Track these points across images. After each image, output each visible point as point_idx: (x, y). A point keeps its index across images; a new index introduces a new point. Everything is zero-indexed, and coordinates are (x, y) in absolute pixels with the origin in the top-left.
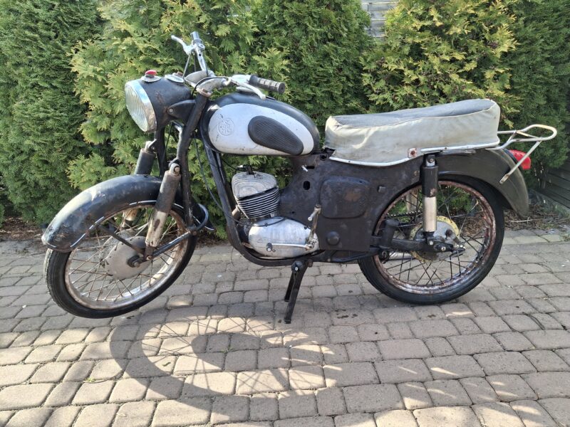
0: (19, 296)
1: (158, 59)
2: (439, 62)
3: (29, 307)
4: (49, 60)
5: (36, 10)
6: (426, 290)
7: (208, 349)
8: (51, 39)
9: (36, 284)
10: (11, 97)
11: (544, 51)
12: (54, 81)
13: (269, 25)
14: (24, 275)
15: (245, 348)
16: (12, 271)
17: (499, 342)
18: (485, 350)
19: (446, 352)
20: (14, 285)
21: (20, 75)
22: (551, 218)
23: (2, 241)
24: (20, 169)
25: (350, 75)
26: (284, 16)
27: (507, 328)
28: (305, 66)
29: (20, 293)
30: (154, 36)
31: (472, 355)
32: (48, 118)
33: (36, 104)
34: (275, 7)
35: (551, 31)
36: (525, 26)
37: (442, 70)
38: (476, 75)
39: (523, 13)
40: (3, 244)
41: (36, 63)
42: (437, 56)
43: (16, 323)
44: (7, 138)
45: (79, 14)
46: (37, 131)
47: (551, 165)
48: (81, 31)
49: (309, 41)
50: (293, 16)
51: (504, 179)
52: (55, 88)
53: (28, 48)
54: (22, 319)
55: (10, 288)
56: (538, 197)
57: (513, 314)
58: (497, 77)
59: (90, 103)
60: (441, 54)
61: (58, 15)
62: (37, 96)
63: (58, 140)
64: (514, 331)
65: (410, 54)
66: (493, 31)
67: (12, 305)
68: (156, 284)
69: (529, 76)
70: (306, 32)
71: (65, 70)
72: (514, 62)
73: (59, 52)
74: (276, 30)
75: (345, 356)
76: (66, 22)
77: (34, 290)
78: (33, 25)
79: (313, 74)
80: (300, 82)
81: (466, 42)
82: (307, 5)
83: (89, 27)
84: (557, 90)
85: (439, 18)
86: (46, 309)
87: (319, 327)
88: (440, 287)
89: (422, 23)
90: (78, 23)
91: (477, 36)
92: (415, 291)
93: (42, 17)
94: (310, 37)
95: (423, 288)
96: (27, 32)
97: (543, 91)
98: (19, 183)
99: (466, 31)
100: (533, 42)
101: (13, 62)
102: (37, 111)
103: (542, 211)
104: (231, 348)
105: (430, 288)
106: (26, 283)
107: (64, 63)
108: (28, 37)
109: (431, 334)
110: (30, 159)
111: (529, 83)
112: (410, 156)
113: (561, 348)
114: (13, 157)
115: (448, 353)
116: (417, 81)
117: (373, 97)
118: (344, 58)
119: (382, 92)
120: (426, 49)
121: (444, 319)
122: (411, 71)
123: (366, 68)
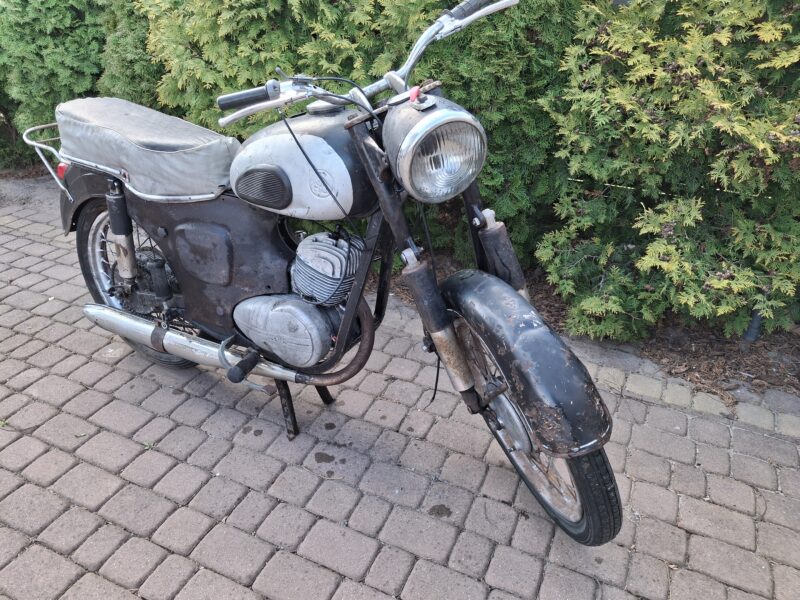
3: (54, 302)
7: (136, 435)
15: (169, 452)
43: (26, 318)
54: (34, 315)
86: (64, 310)
104: (157, 446)
116: (650, 79)
117: (573, 93)
118: (542, 13)
119: (591, 88)
120: (687, 14)
121: (453, 524)
122: (647, 57)
123: (578, 36)
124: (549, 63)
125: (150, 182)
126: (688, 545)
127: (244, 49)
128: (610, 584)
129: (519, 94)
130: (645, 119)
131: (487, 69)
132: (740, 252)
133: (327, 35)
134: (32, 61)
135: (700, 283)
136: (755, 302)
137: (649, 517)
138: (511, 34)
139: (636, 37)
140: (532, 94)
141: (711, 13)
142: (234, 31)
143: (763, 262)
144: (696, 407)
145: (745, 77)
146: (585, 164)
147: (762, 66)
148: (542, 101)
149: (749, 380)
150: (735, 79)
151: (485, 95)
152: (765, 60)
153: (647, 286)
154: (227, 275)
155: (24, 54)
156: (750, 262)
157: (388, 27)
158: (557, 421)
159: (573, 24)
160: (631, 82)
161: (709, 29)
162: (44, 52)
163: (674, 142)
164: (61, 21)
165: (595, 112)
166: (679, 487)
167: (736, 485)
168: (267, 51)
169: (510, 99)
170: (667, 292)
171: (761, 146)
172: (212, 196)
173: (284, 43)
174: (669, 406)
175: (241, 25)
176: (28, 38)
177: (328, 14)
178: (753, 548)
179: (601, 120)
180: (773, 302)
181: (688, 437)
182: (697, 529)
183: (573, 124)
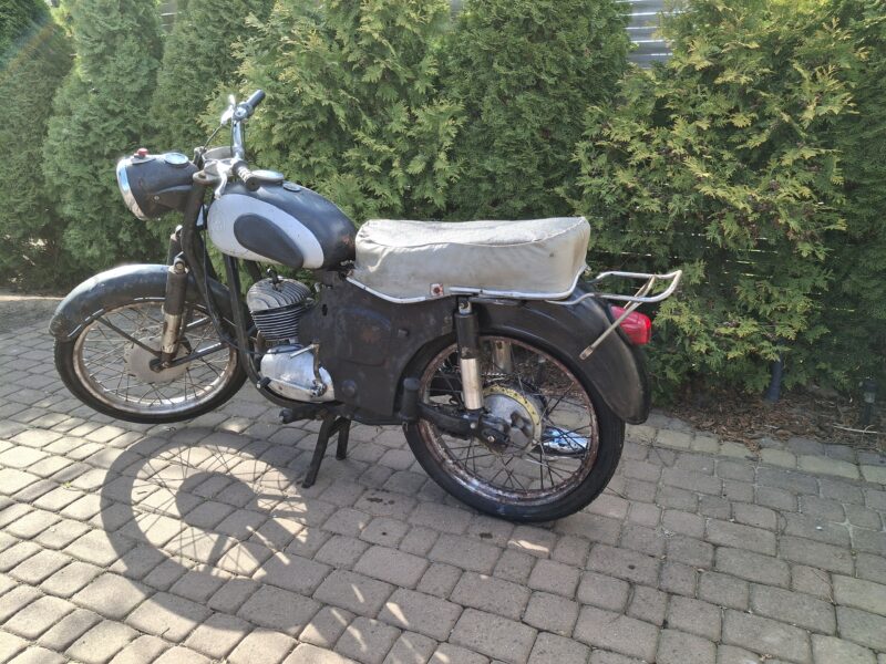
2: (694, 131)
6: (498, 496)
19: (436, 589)
28: (488, 127)
49: (496, 88)
51: (587, 352)
65: (653, 116)
68: (203, 396)
82: (501, 34)
88: (521, 496)
92: (479, 492)
95: (495, 491)
105: (507, 495)
112: (433, 294)
116: (648, 161)
117: (585, 181)
118: (553, 115)
119: (600, 174)
120: (672, 107)
121: (497, 545)
122: (644, 144)
123: (586, 133)
124: (562, 157)
126: (715, 554)
127: (295, 156)
128: (642, 584)
129: (538, 184)
130: (645, 194)
131: (509, 164)
132: (746, 307)
133: (369, 141)
134: (88, 181)
135: (709, 332)
136: (762, 348)
137: (678, 535)
138: (528, 134)
139: (633, 128)
140: (549, 184)
141: (693, 106)
142: (286, 140)
143: (765, 312)
144: (723, 453)
145: (727, 155)
146: (601, 240)
147: (739, 147)
148: (558, 190)
149: (773, 431)
150: (719, 158)
151: (509, 186)
152: (744, 142)
153: (669, 350)
155: (81, 174)
156: (755, 314)
157: (421, 133)
159: (581, 124)
160: (632, 166)
161: (692, 119)
162: (101, 172)
163: (672, 211)
164: (117, 144)
165: (603, 192)
166: (707, 512)
167: (758, 509)
168: (315, 156)
169: (530, 189)
170: (682, 344)
171: (741, 206)
173: (330, 151)
174: (698, 453)
175: (292, 135)
176: (86, 160)
177: (369, 123)
178: (773, 554)
179: (609, 199)
180: (778, 348)
181: (716, 476)
182: (723, 542)
183: (587, 207)
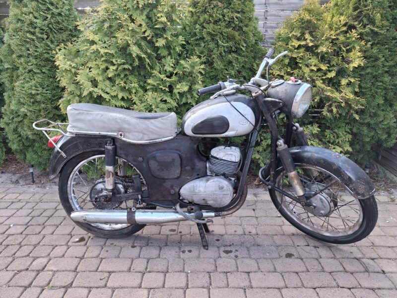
0: (9, 217)
1: (114, 61)
2: (309, 71)
3: (15, 227)
4: (41, 54)
5: (35, 20)
7: (132, 269)
8: (43, 40)
9: (21, 208)
10: (14, 78)
11: (384, 66)
12: (44, 69)
13: (193, 39)
14: (14, 201)
15: (157, 271)
16: (7, 197)
17: (335, 280)
18: (325, 286)
19: (297, 285)
20: (6, 208)
21: (21, 64)
22: (383, 183)
23: (2, 173)
24: (17, 127)
25: (247, 76)
26: (203, 34)
27: (342, 269)
28: (215, 69)
29: (10, 214)
30: (112, 43)
31: (315, 289)
32: (38, 94)
33: (30, 84)
34: (198, 26)
35: (390, 53)
36: (372, 49)
37: (310, 77)
38: (335, 81)
39: (370, 39)
40: (3, 175)
41: (32, 56)
42: (308, 67)
43: (5, 238)
44: (10, 105)
45: (64, 24)
46: (30, 102)
47: (385, 145)
48: (64, 36)
49: (219, 52)
50: (209, 33)
52: (44, 73)
53: (28, 46)
54: (9, 235)
55: (4, 210)
56: (375, 166)
57: (347, 258)
58: (349, 84)
59: (66, 87)
60: (311, 66)
61: (50, 24)
62: (32, 78)
63: (44, 109)
64: (346, 272)
65: (289, 65)
66: (348, 51)
67: (4, 224)
69: (372, 83)
70: (218, 45)
71: (52, 61)
72: (363, 73)
73: (48, 49)
74: (197, 42)
75: (226, 282)
76: (55, 29)
77: (19, 213)
78: (32, 30)
79: (221, 75)
80: (211, 79)
81: (330, 57)
82: (219, 27)
83: (70, 33)
84: (392, 94)
85: (311, 40)
86: (26, 229)
87: (211, 258)
89: (299, 43)
90: (62, 30)
91: (337, 53)
93: (39, 25)
94: (220, 49)
96: (28, 35)
97: (382, 94)
98: (16, 136)
99: (330, 50)
100: (377, 59)
101: (18, 55)
102: (31, 89)
103: (377, 176)
104: (148, 270)
106: (15, 207)
107: (51, 57)
108: (28, 38)
109: (288, 270)
110: (24, 120)
111: (372, 88)
113: (380, 289)
114: (13, 118)
115: (298, 286)
121: (297, 258)
125: (141, 135)
154: (179, 172)
158: (363, 185)
172: (172, 137)
173: (135, 80)
